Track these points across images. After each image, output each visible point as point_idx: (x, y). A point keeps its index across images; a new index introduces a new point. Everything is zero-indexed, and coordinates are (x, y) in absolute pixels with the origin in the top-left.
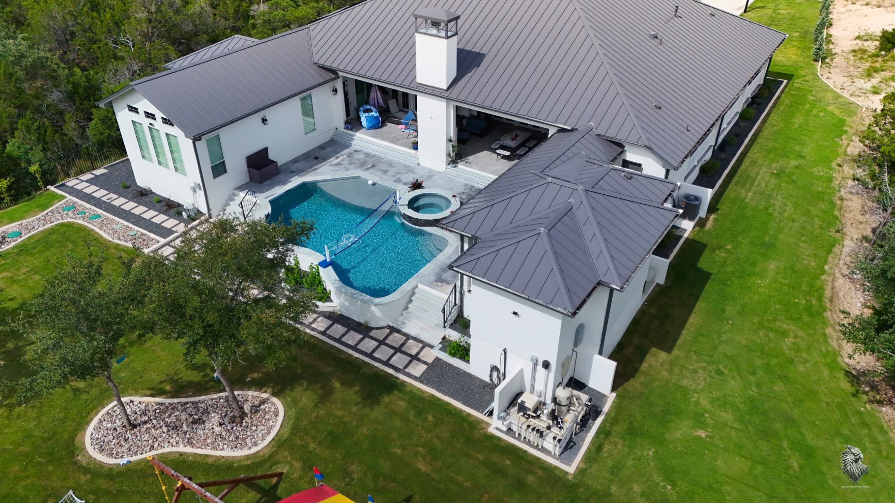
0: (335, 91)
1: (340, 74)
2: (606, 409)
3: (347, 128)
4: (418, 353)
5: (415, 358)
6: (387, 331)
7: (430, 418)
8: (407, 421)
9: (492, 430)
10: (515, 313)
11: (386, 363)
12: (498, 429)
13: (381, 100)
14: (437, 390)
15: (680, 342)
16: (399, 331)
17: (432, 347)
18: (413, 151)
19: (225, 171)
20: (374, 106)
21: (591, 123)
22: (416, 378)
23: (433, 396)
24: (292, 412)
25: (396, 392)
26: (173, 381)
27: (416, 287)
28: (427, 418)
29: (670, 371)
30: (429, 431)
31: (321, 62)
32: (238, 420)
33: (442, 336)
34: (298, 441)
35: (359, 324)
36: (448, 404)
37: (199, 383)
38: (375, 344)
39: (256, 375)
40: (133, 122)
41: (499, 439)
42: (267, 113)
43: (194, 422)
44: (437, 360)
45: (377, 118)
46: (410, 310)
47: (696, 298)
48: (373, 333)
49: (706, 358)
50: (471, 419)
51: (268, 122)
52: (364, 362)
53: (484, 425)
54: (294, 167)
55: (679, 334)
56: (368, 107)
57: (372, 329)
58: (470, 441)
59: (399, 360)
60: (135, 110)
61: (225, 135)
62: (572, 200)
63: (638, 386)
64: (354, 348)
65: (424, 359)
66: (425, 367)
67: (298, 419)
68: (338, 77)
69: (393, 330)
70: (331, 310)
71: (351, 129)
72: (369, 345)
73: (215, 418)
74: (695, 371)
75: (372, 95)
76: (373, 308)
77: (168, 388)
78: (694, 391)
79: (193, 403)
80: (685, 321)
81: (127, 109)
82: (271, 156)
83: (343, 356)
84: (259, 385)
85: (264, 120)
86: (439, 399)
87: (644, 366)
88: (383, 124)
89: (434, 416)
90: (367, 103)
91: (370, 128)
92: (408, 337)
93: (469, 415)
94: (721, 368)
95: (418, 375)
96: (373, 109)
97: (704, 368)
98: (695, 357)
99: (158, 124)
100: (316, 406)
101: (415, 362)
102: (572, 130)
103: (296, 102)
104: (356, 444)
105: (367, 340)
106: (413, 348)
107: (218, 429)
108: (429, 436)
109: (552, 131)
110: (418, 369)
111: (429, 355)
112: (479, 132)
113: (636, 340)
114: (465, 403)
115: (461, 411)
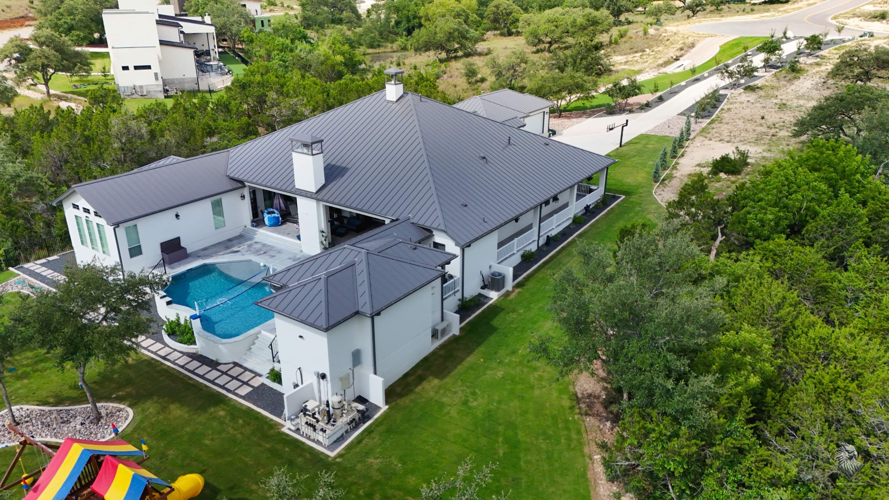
0: (243, 197)
1: (246, 184)
2: (376, 417)
3: (253, 226)
4: (249, 380)
5: (246, 383)
6: (232, 365)
7: (241, 421)
8: (222, 423)
9: (285, 430)
10: (301, 337)
11: (223, 387)
12: (290, 429)
13: (282, 205)
14: (254, 404)
15: (453, 373)
16: (241, 366)
17: (260, 376)
18: (298, 241)
19: (141, 253)
20: (277, 209)
21: (410, 215)
22: (241, 397)
23: (249, 408)
24: (139, 418)
25: (222, 406)
26: (56, 396)
27: (260, 333)
28: (238, 421)
29: (437, 393)
30: (236, 430)
31: (232, 175)
32: (95, 421)
33: (271, 367)
34: (136, 436)
35: (212, 361)
36: (259, 413)
37: (75, 398)
38: (220, 374)
39: (120, 393)
40: (76, 217)
41: (287, 435)
42: (180, 211)
43: (62, 423)
44: (263, 385)
45: (278, 218)
46: (252, 350)
47: (479, 344)
48: (219, 368)
49: (468, 384)
50: (272, 423)
51: (180, 217)
52: (206, 386)
53: (279, 427)
54: (202, 253)
55: (455, 367)
56: (272, 210)
57: (221, 364)
58: (265, 437)
59: (232, 385)
60: (76, 207)
61: (142, 224)
62: (356, 259)
63: (407, 401)
64: (202, 377)
65: (252, 384)
66: (251, 389)
67: (142, 421)
68: (245, 186)
69: (236, 364)
70: (194, 351)
71: (256, 226)
72: (213, 374)
73: (79, 420)
74: (455, 393)
75: (276, 201)
76: (220, 346)
77: (51, 400)
78: (449, 405)
79: (66, 410)
80: (463, 360)
81: (72, 207)
82: (182, 244)
83: (191, 382)
84: (120, 400)
85: (177, 216)
86: (253, 410)
87: (419, 389)
88: (283, 223)
89: (244, 421)
90: (272, 207)
91: (270, 226)
92: (246, 369)
93: (272, 420)
94: (477, 391)
95: (243, 394)
96: (275, 211)
97: (463, 391)
98: (460, 383)
99: (92, 216)
100: (158, 413)
101: (245, 386)
102: (397, 220)
103: (207, 204)
104: (178, 437)
105: (214, 371)
106: (246, 376)
107: (78, 427)
108: (235, 433)
109: (387, 221)
110: (245, 390)
111: (256, 382)
112: (354, 228)
113: (419, 372)
114: (271, 413)
115: (267, 418)
